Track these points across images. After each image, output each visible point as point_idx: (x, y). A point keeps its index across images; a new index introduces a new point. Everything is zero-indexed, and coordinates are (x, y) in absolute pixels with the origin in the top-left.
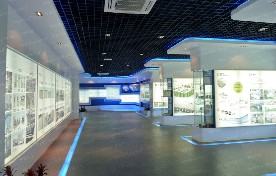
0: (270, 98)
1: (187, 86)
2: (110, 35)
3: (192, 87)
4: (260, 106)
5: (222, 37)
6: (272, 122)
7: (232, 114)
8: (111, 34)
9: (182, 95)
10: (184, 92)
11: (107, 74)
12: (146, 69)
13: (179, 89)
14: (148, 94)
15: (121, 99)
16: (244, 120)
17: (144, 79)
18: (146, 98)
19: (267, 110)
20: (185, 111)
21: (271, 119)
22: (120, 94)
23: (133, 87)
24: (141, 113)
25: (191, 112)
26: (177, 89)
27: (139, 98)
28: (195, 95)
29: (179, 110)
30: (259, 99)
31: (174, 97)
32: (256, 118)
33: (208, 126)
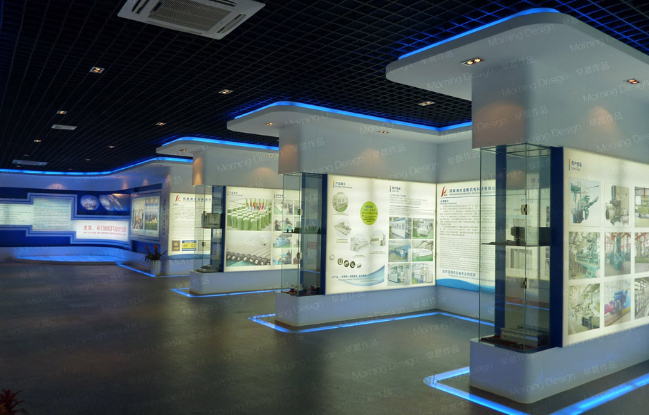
0: (422, 235)
1: (256, 206)
2: (103, 69)
3: (267, 207)
4: (404, 250)
5: (324, 103)
6: (422, 282)
7: (356, 267)
8: (106, 69)
9: (246, 226)
10: (251, 218)
11: (41, 164)
12: (155, 159)
13: (240, 211)
14: (156, 221)
15: (75, 232)
16: (377, 279)
17: (145, 183)
18: (148, 231)
19: (415, 258)
20: (251, 260)
21: (422, 276)
22: (74, 218)
23: (110, 201)
24: (132, 267)
25: (262, 263)
26: (234, 210)
27: (127, 230)
28: (273, 225)
29: (237, 258)
30: (404, 236)
31: (228, 229)
32: (397, 275)
33: (309, 292)
